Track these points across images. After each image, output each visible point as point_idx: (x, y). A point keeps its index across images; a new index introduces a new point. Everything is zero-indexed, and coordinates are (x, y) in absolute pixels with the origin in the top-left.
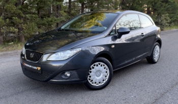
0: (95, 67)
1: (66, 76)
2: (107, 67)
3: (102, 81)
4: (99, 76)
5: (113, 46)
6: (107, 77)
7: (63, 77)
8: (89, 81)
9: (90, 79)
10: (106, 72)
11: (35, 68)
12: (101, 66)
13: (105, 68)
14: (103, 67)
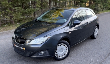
0: (59, 47)
1: (41, 54)
2: (67, 46)
3: (63, 55)
4: (62, 52)
5: (70, 33)
6: (67, 52)
7: (40, 54)
8: (56, 55)
9: (56, 54)
10: (66, 49)
12: (63, 46)
13: (65, 47)
14: (64, 46)
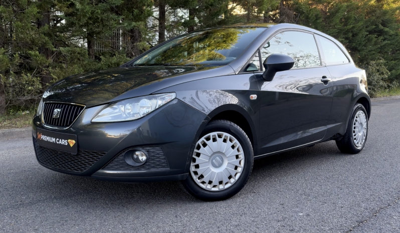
0: (210, 143)
1: (137, 160)
2: (238, 145)
3: (225, 180)
4: (220, 165)
5: (254, 97)
6: (240, 170)
7: (129, 162)
8: (195, 177)
9: (196, 173)
10: (237, 157)
11: (63, 142)
12: (225, 141)
13: (233, 147)
14: (229, 144)
